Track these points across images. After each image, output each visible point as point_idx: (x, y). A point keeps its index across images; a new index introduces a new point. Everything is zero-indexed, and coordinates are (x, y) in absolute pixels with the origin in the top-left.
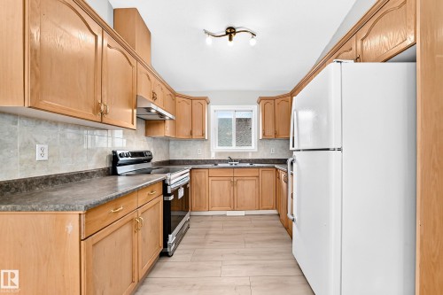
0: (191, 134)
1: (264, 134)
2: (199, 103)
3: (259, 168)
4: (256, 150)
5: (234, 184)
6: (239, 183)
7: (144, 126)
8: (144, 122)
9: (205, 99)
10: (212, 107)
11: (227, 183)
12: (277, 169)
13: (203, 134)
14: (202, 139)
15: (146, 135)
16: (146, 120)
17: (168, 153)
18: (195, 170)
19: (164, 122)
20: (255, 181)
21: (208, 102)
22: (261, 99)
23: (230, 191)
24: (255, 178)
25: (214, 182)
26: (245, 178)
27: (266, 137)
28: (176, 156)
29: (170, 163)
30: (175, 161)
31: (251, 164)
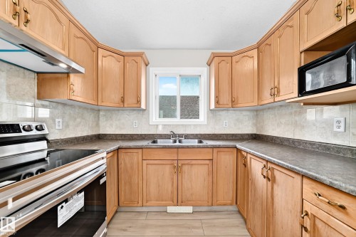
0: (123, 102)
1: (217, 102)
2: (133, 61)
3: (213, 147)
4: (206, 123)
5: (178, 169)
6: (185, 168)
7: (35, 82)
9: (140, 55)
10: (152, 70)
11: (168, 169)
12: (239, 151)
13: (139, 102)
14: (137, 108)
15: (39, 97)
16: (38, 73)
17: (98, 125)
18: (123, 151)
19: (68, 76)
20: (207, 166)
21: (147, 63)
22: (215, 56)
23: (173, 179)
24: (207, 162)
25: (149, 166)
26: (194, 162)
27: (221, 106)
28: (108, 129)
29: (100, 138)
30: (105, 135)
31: (200, 142)
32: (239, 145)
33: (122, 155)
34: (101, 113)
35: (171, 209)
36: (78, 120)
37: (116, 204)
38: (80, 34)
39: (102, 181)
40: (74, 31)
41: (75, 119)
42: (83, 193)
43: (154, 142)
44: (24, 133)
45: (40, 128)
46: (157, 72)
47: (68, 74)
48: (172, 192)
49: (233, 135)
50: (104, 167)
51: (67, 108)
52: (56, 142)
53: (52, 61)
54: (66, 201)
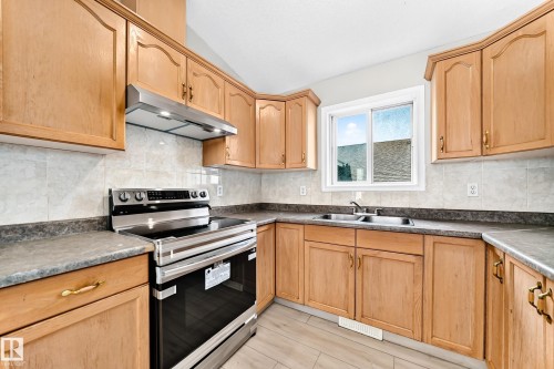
0: (285, 161)
1: (443, 148)
2: (297, 105)
3: (424, 233)
4: (423, 188)
6: (369, 262)
7: (200, 150)
8: (200, 144)
9: (305, 94)
11: (339, 259)
12: (489, 247)
13: (304, 160)
14: (302, 168)
15: (205, 164)
16: (203, 141)
17: (259, 192)
18: (282, 225)
19: (224, 140)
20: (411, 266)
21: (317, 102)
22: (435, 60)
23: (347, 276)
24: (412, 259)
25: (314, 250)
26: (384, 255)
27: (448, 155)
28: (271, 197)
29: (262, 208)
30: (267, 204)
31: (406, 222)
32: (490, 235)
33: (281, 230)
34: (264, 177)
35: (344, 322)
36: (239, 186)
37: (273, 292)
38: (235, 91)
39: (251, 257)
40: (230, 89)
41: (235, 185)
42: (229, 264)
43: (326, 217)
44: (192, 199)
45: (203, 195)
46: (333, 113)
47: (224, 137)
48: (346, 297)
49: (493, 213)
50: (254, 240)
51: (227, 173)
52: (218, 209)
53: (208, 128)
54: (212, 266)
